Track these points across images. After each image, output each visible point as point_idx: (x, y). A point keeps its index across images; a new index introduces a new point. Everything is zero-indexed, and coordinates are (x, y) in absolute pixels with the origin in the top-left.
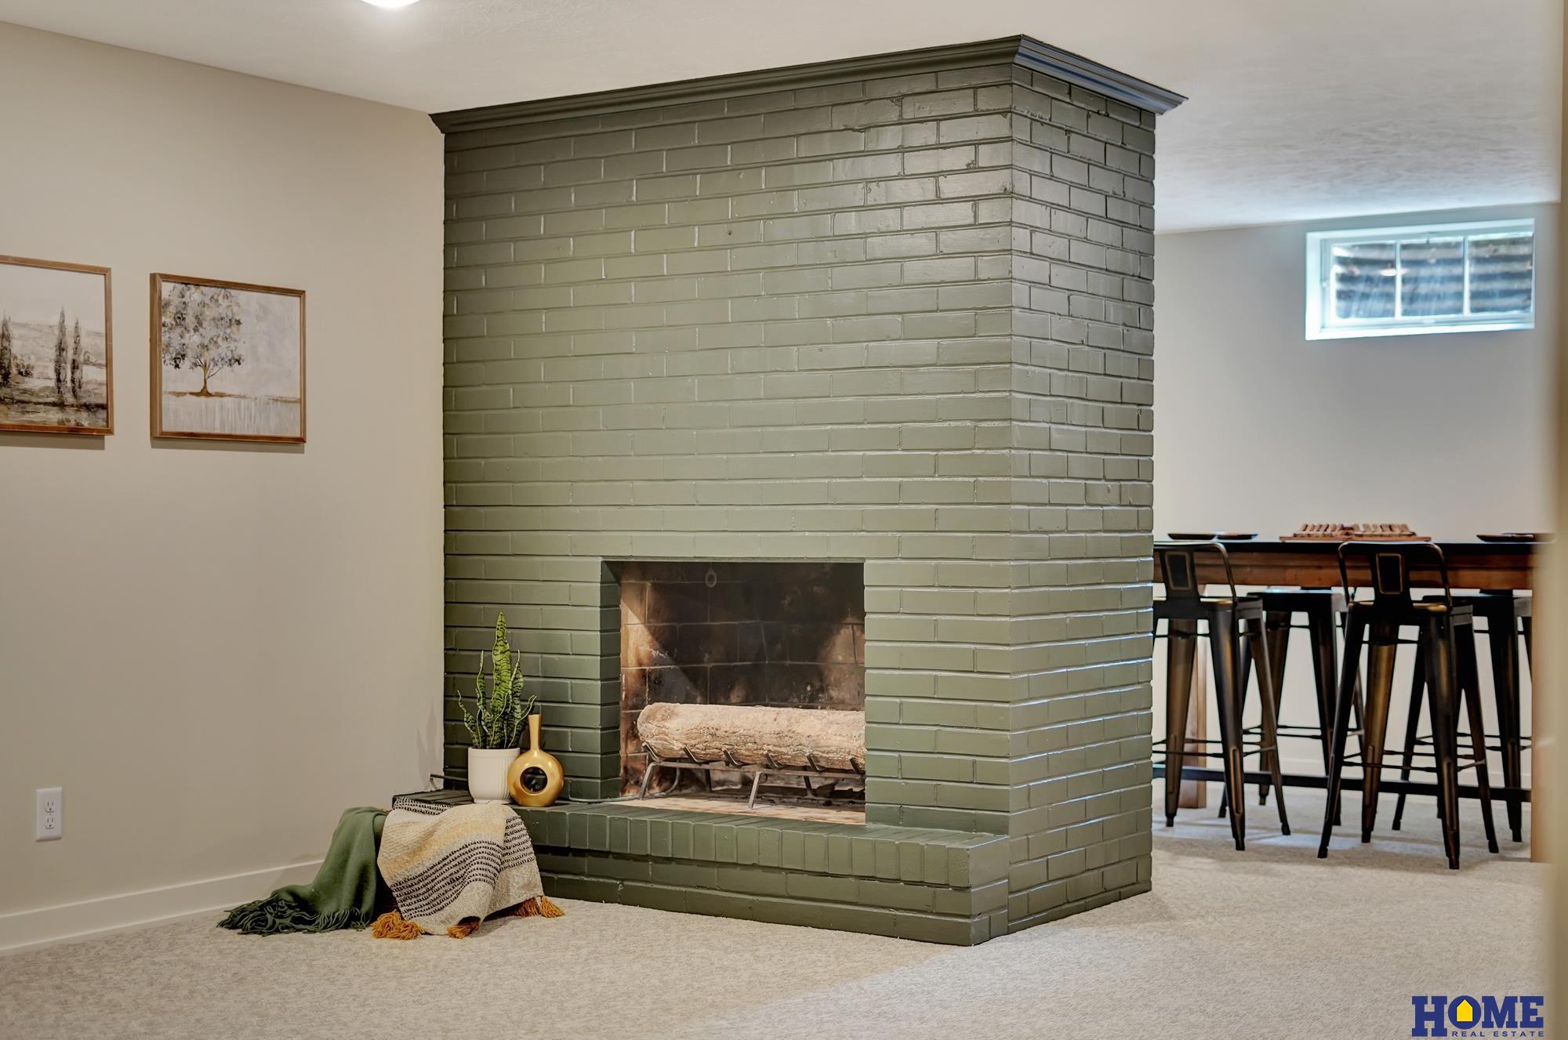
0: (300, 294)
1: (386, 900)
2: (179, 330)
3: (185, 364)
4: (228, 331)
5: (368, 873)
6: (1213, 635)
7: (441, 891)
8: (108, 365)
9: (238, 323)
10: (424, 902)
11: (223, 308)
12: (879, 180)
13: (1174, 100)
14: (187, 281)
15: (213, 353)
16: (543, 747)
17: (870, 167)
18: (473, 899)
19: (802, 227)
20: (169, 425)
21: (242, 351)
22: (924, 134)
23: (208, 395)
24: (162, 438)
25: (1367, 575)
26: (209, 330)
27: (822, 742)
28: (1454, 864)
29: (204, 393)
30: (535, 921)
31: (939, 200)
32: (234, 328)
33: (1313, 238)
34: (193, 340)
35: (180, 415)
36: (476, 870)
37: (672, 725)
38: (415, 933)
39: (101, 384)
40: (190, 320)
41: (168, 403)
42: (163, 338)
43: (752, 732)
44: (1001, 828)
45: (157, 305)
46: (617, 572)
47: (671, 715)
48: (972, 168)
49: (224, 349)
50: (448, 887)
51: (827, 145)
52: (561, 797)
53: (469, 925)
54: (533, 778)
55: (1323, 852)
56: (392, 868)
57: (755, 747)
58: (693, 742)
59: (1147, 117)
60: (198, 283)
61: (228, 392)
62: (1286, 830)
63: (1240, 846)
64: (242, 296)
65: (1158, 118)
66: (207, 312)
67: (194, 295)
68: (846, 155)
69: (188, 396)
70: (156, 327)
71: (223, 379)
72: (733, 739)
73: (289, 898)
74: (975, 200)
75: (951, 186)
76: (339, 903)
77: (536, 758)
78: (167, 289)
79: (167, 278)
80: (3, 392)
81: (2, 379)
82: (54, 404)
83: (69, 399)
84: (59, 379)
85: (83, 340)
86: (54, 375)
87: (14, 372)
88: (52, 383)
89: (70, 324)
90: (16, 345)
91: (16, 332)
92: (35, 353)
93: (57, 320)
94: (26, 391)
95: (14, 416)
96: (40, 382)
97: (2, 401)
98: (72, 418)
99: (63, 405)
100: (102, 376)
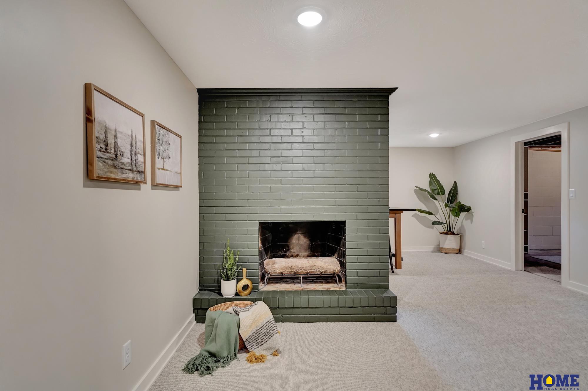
0: (180, 137)
1: (243, 347)
2: (158, 144)
3: (159, 157)
4: (168, 147)
5: (237, 338)
7: (262, 339)
9: (170, 144)
10: (255, 343)
11: (167, 138)
15: (165, 154)
20: (156, 181)
21: (170, 154)
23: (164, 170)
24: (155, 186)
26: (164, 146)
27: (325, 268)
34: (161, 148)
35: (159, 177)
37: (276, 266)
39: (142, 163)
40: (161, 140)
41: (156, 171)
43: (303, 266)
45: (153, 133)
47: (274, 263)
49: (167, 153)
50: (264, 337)
56: (245, 334)
57: (304, 270)
58: (284, 270)
60: (163, 127)
61: (168, 169)
64: (170, 135)
66: (164, 139)
67: (162, 132)
69: (161, 170)
70: (154, 141)
71: (167, 164)
72: (297, 269)
73: (207, 354)
76: (228, 352)
77: (245, 281)
78: (155, 126)
79: (155, 123)
80: (116, 163)
81: (114, 156)
82: (130, 170)
83: (135, 169)
84: (131, 160)
85: (138, 143)
86: (130, 157)
87: (119, 154)
88: (129, 161)
89: (134, 135)
90: (119, 141)
91: (119, 135)
92: (124, 146)
93: (130, 133)
94: (122, 163)
95: (119, 175)
96: (126, 159)
97: (115, 167)
98: (136, 176)
99: (133, 171)
100: (142, 159)
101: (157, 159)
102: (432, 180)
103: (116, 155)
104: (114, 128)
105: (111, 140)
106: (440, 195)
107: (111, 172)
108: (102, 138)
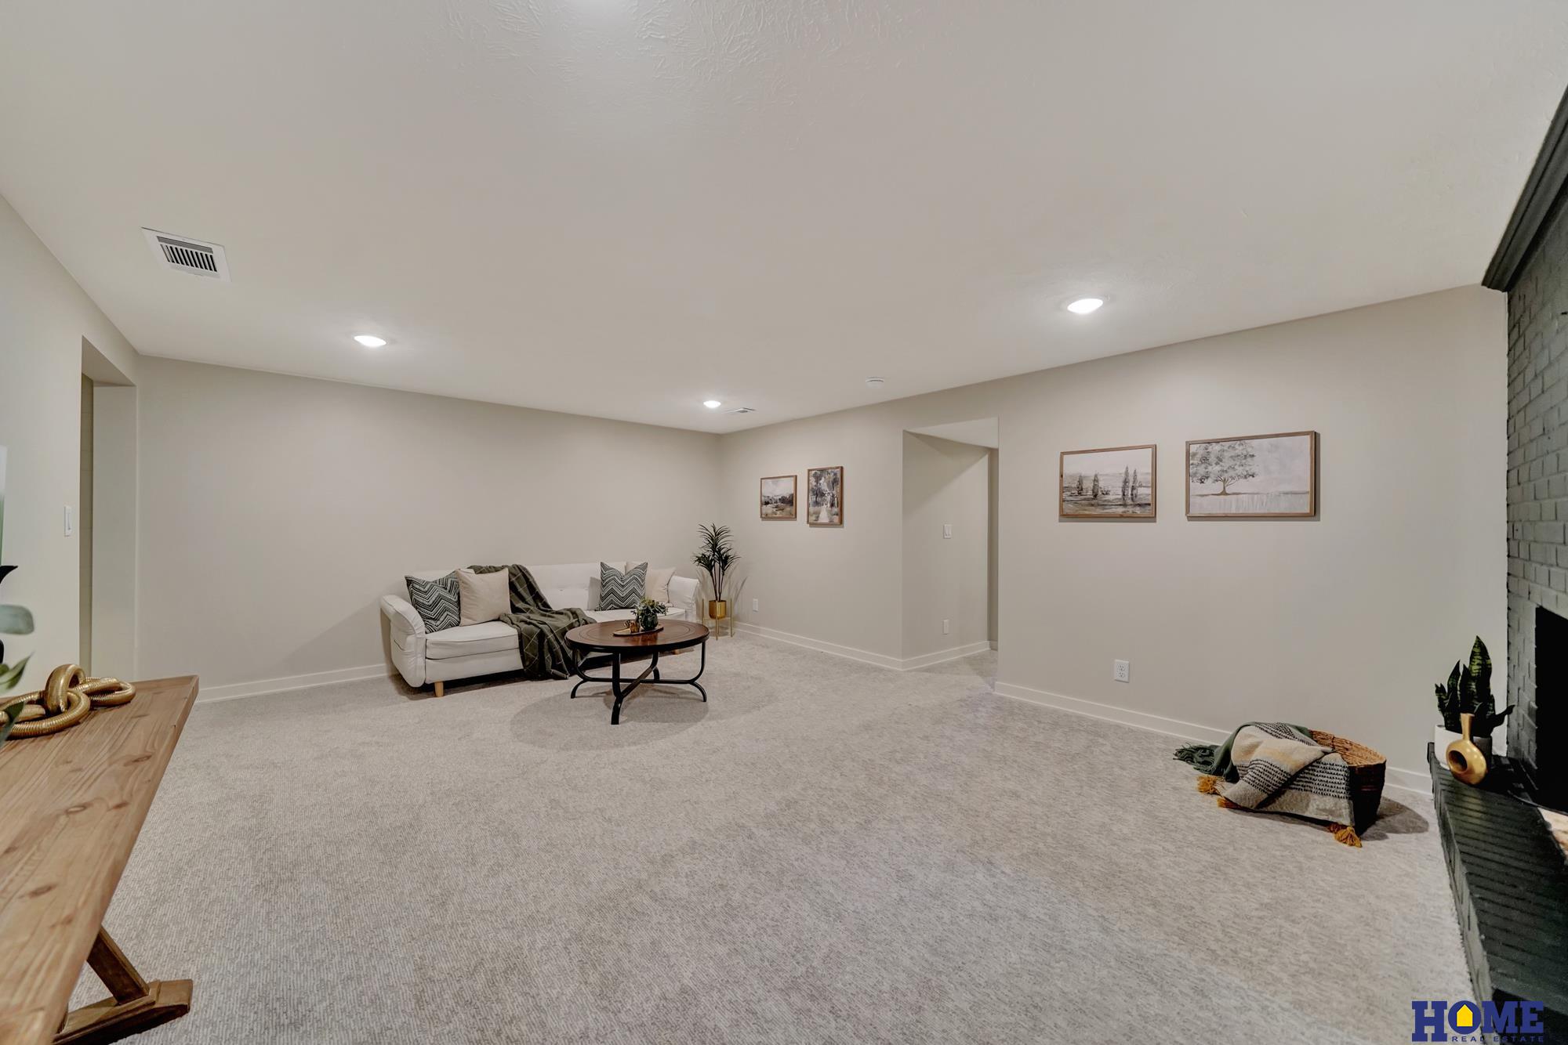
0: (1311, 432)
2: (1203, 466)
3: (1208, 482)
4: (1244, 461)
5: (1229, 752)
8: (1154, 486)
9: (1253, 456)
11: (1239, 450)
14: (1209, 442)
15: (1231, 473)
18: (1240, 792)
20: (1194, 512)
21: (1254, 469)
23: (1227, 494)
24: (1191, 517)
26: (1226, 463)
29: (1224, 493)
32: (1249, 459)
34: (1215, 469)
35: (1200, 506)
39: (1150, 495)
40: (1212, 459)
41: (1197, 501)
42: (1191, 471)
45: (1190, 456)
49: (1240, 471)
53: (1230, 805)
60: (1217, 441)
61: (1241, 492)
64: (1255, 442)
66: (1225, 454)
67: (1216, 447)
69: (1211, 496)
70: (1188, 465)
71: (1237, 486)
76: (1214, 764)
78: (1193, 448)
79: (1197, 442)
80: (1093, 502)
81: (1092, 497)
82: (1120, 505)
83: (1129, 502)
84: (1124, 495)
85: (1139, 478)
86: (1121, 493)
87: (1100, 493)
88: (1120, 497)
89: (1131, 472)
90: (1101, 484)
91: (1101, 478)
92: (1112, 485)
93: (1124, 471)
94: (1105, 501)
95: (1098, 511)
96: (1115, 494)
97: (1092, 505)
98: (1130, 510)
99: (1125, 505)
100: (1149, 491)
101: (1196, 486)
103: (1095, 496)
104: (1094, 474)
105: (1088, 485)
107: (1085, 510)
108: (1075, 485)
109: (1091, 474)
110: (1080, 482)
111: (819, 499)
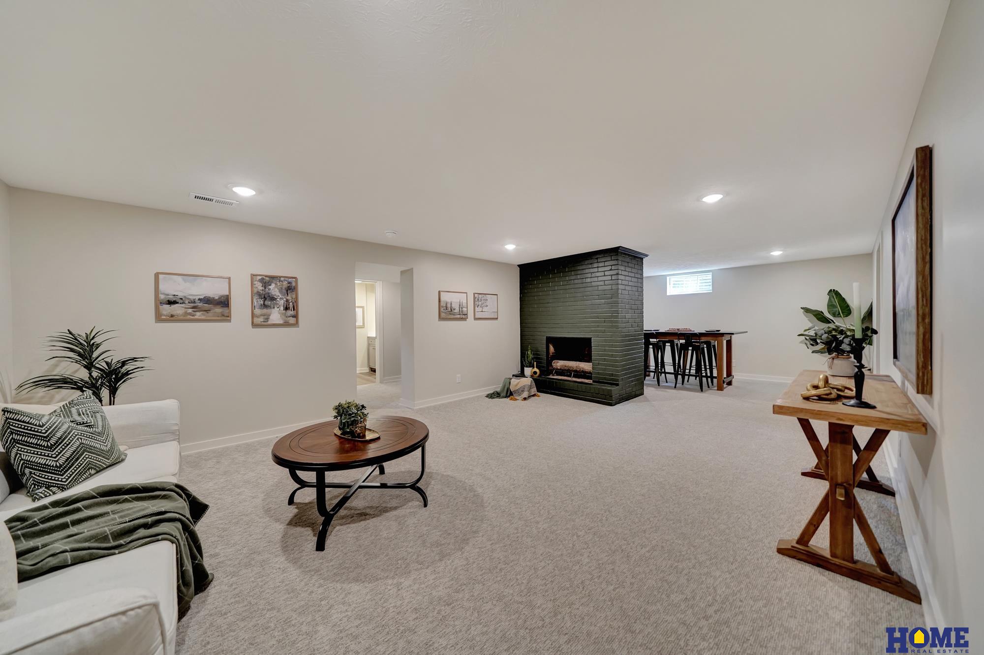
0: (497, 295)
1: (511, 394)
2: (478, 302)
3: (479, 307)
4: (486, 301)
5: (508, 389)
6: (653, 348)
7: (520, 393)
8: (467, 308)
10: (518, 395)
11: (485, 298)
12: (593, 273)
13: (647, 256)
14: (479, 294)
15: (483, 305)
16: (537, 368)
17: (592, 270)
18: (526, 394)
19: (580, 281)
20: (476, 317)
21: (488, 304)
22: (601, 264)
24: (476, 319)
25: (683, 338)
26: (483, 301)
27: (585, 368)
28: (702, 391)
29: (482, 311)
30: (536, 397)
31: (605, 276)
33: (668, 278)
34: (480, 303)
35: (478, 315)
36: (526, 389)
37: (558, 364)
38: (516, 400)
40: (480, 300)
41: (476, 313)
42: (476, 303)
43: (572, 366)
44: (617, 385)
45: (475, 298)
46: (550, 340)
47: (558, 362)
48: (611, 270)
49: (485, 304)
51: (584, 267)
52: (540, 376)
53: (525, 399)
54: (535, 373)
55: (675, 387)
56: (512, 388)
57: (573, 368)
58: (562, 367)
59: (642, 259)
60: (481, 294)
61: (486, 311)
62: (667, 382)
63: (659, 385)
64: (488, 296)
65: (644, 259)
66: (482, 299)
67: (480, 296)
68: (587, 269)
69: (480, 312)
70: (474, 301)
71: (485, 309)
72: (569, 367)
73: (496, 393)
74: (612, 275)
75: (607, 273)
76: (504, 394)
77: (536, 369)
78: (476, 295)
79: (476, 293)
80: (451, 313)
82: (458, 314)
83: (461, 313)
84: (459, 310)
85: (463, 304)
87: (453, 309)
89: (461, 302)
90: (453, 306)
91: (453, 303)
92: (456, 307)
93: (459, 301)
94: (454, 312)
95: (452, 317)
96: (457, 311)
97: (450, 314)
98: (462, 316)
99: (460, 314)
100: (466, 309)
101: (476, 308)
102: (832, 299)
103: (451, 310)
105: (449, 306)
106: (841, 317)
107: (448, 316)
108: (445, 305)
109: (449, 301)
110: (446, 304)
111: (268, 303)
